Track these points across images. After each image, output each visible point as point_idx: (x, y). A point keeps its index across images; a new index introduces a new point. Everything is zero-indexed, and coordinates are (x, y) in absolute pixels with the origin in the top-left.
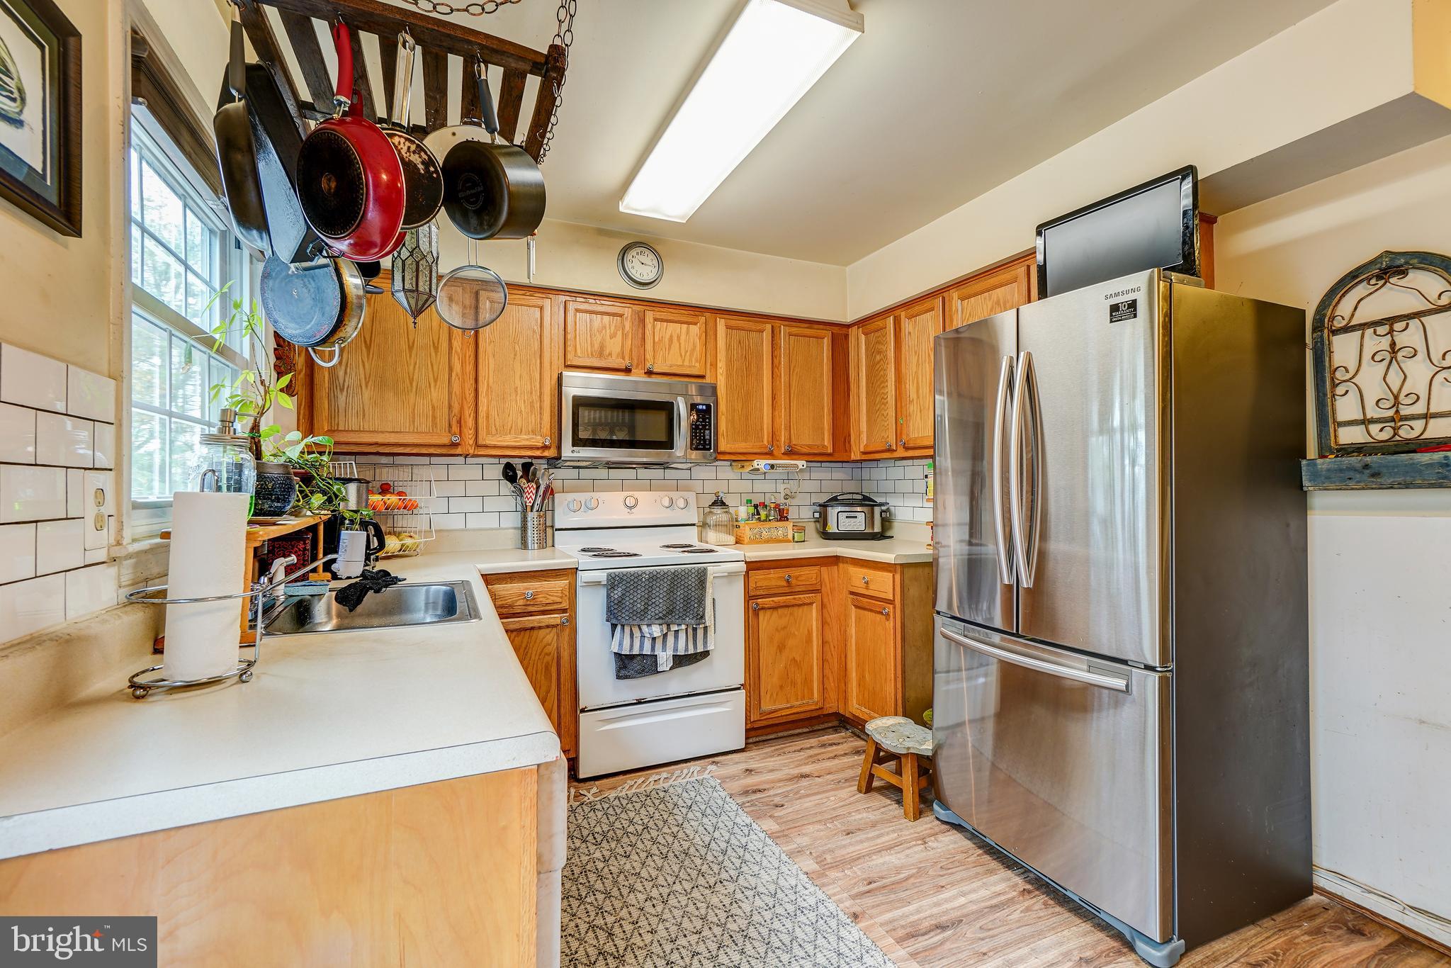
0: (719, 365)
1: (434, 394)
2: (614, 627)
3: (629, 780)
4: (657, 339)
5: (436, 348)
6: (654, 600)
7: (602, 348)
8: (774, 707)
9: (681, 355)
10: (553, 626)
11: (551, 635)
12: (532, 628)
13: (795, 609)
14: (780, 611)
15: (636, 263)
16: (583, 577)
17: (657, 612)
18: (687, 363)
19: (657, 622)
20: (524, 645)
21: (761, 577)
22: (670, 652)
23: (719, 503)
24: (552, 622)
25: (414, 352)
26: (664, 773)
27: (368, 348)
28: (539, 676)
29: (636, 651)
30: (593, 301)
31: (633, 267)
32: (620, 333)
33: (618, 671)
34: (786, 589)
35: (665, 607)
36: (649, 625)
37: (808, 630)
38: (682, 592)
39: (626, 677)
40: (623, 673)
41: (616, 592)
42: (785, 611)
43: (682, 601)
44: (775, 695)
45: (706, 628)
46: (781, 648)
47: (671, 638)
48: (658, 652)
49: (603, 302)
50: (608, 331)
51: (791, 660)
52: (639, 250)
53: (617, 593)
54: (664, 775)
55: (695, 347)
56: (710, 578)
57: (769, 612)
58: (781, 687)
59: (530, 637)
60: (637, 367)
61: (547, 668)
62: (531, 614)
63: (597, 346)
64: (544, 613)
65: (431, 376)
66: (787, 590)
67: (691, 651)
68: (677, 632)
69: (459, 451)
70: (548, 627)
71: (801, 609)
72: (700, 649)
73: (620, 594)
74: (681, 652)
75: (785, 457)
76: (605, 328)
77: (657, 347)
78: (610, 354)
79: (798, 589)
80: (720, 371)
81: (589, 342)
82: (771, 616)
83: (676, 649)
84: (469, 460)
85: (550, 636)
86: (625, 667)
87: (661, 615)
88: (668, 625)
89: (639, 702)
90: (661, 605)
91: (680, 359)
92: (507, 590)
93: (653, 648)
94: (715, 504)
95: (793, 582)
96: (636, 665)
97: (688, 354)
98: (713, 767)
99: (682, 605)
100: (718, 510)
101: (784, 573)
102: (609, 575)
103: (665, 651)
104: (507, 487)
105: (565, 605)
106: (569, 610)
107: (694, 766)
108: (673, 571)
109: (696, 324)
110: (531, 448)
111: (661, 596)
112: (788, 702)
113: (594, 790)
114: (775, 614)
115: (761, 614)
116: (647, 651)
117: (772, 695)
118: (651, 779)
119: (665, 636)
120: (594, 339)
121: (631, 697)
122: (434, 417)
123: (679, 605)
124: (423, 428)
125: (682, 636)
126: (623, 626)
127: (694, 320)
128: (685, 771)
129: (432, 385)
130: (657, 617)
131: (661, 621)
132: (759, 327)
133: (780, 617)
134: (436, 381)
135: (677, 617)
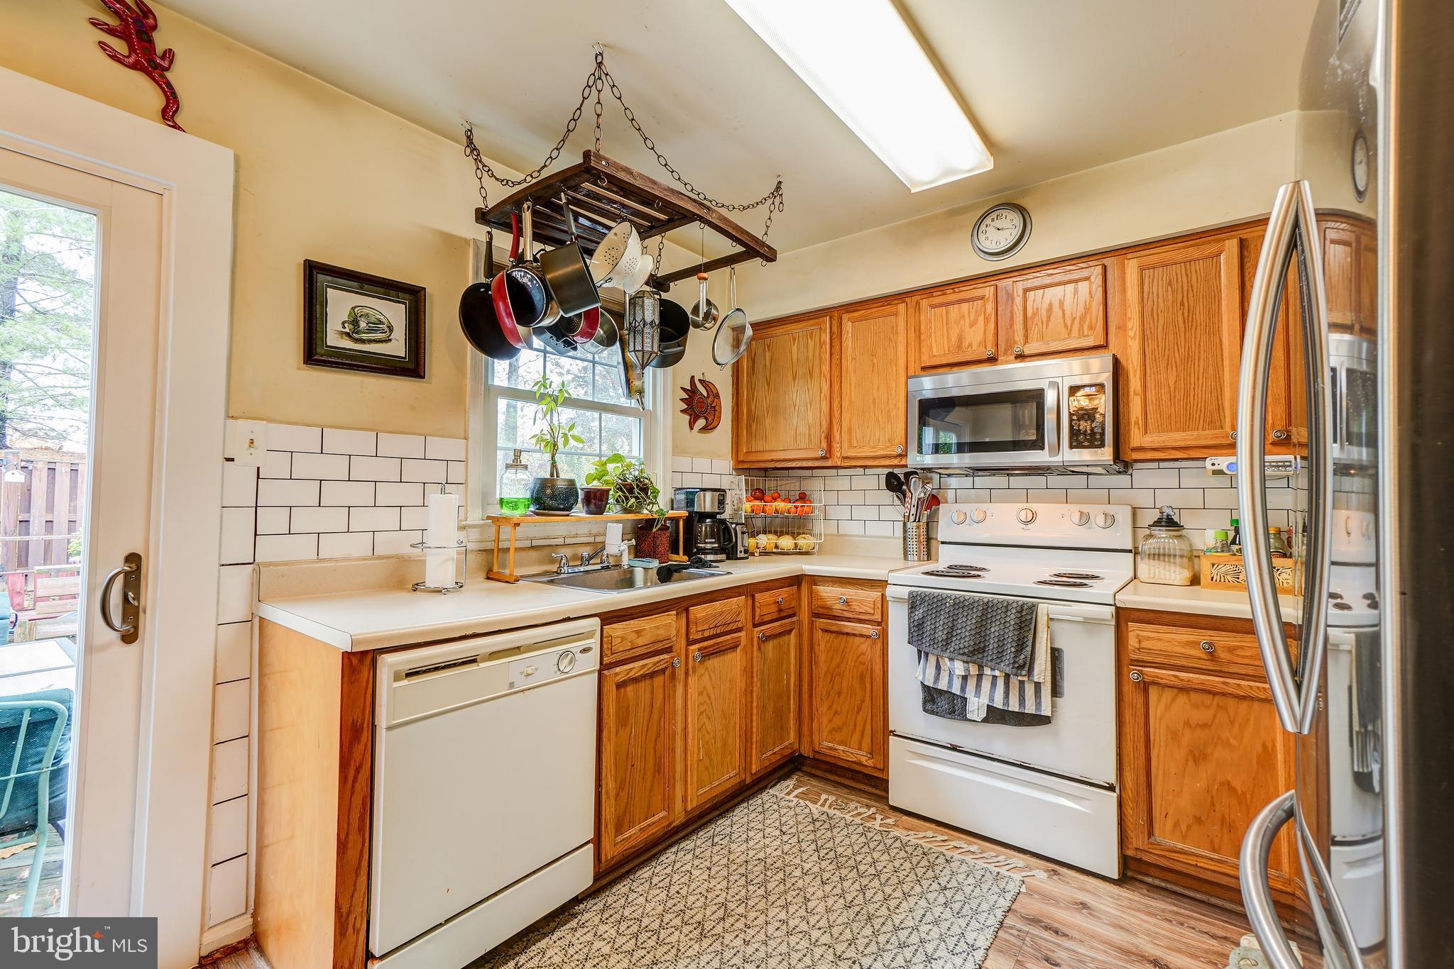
0: (1130, 325)
1: (810, 414)
2: (919, 652)
3: (930, 831)
4: (1029, 313)
5: (811, 375)
6: (959, 631)
7: (960, 340)
8: (1180, 846)
9: (1066, 326)
10: (868, 637)
11: (867, 644)
12: (848, 634)
13: (1231, 702)
14: (1193, 696)
15: (991, 230)
16: (890, 591)
17: (961, 646)
18: (1075, 332)
19: (960, 657)
20: (842, 648)
21: (1151, 635)
22: (984, 700)
23: (1169, 523)
24: (865, 632)
25: (797, 381)
26: (976, 846)
27: (768, 384)
28: (854, 683)
29: (943, 685)
30: (951, 291)
31: (987, 238)
32: (981, 319)
33: (925, 703)
34: (1208, 663)
35: (972, 643)
36: (951, 659)
37: (1264, 746)
38: (997, 628)
39: (932, 712)
40: (929, 706)
41: (917, 613)
42: (1207, 699)
43: (996, 640)
44: (1184, 828)
45: (1038, 686)
46: (1198, 756)
47: (986, 684)
48: (970, 693)
49: (962, 289)
50: (967, 320)
51: (1222, 784)
52: (994, 215)
53: (919, 614)
54: (974, 848)
55: (1087, 309)
56: (1042, 621)
57: (1168, 695)
58: (1198, 820)
59: (847, 642)
60: (1005, 353)
61: (862, 677)
62: (849, 620)
63: (954, 340)
64: (860, 621)
65: (808, 399)
66: (1209, 665)
67: (1014, 706)
68: (995, 677)
69: (829, 463)
70: (861, 636)
71: (1243, 706)
72: (1030, 708)
73: (921, 616)
74: (998, 703)
75: (1276, 449)
76: (964, 316)
77: (1030, 323)
78: (970, 345)
79: (1233, 669)
80: (1131, 333)
81: (945, 337)
82: (1174, 699)
83: (992, 699)
84: (868, 471)
85: (865, 646)
86: (933, 701)
87: (966, 650)
88: (981, 667)
89: (954, 748)
90: (965, 638)
91: (1064, 330)
92: (827, 593)
93: (963, 689)
94: (1158, 523)
95: (1224, 655)
96: (943, 703)
97: (1077, 322)
98: (1042, 875)
99: (996, 646)
100: (1162, 533)
101: (1203, 637)
102: (911, 593)
103: (979, 697)
104: (889, 496)
105: (878, 617)
106: (882, 623)
107: (1019, 860)
108: (986, 600)
109: (1088, 279)
110: (889, 457)
111: (968, 628)
112: (1214, 850)
113: (890, 821)
114: (1182, 699)
115: (1153, 693)
116: (956, 689)
117: (1176, 825)
118: (954, 844)
119: (980, 677)
120: (951, 332)
121: (946, 739)
122: (810, 435)
123: (992, 644)
124: (803, 445)
125: (1000, 683)
126: (927, 654)
127: (1085, 273)
128: (1001, 858)
129: (809, 406)
130: (961, 652)
131: (965, 658)
132: (1211, 249)
133: (1195, 706)
134: (811, 404)
135: (990, 658)
